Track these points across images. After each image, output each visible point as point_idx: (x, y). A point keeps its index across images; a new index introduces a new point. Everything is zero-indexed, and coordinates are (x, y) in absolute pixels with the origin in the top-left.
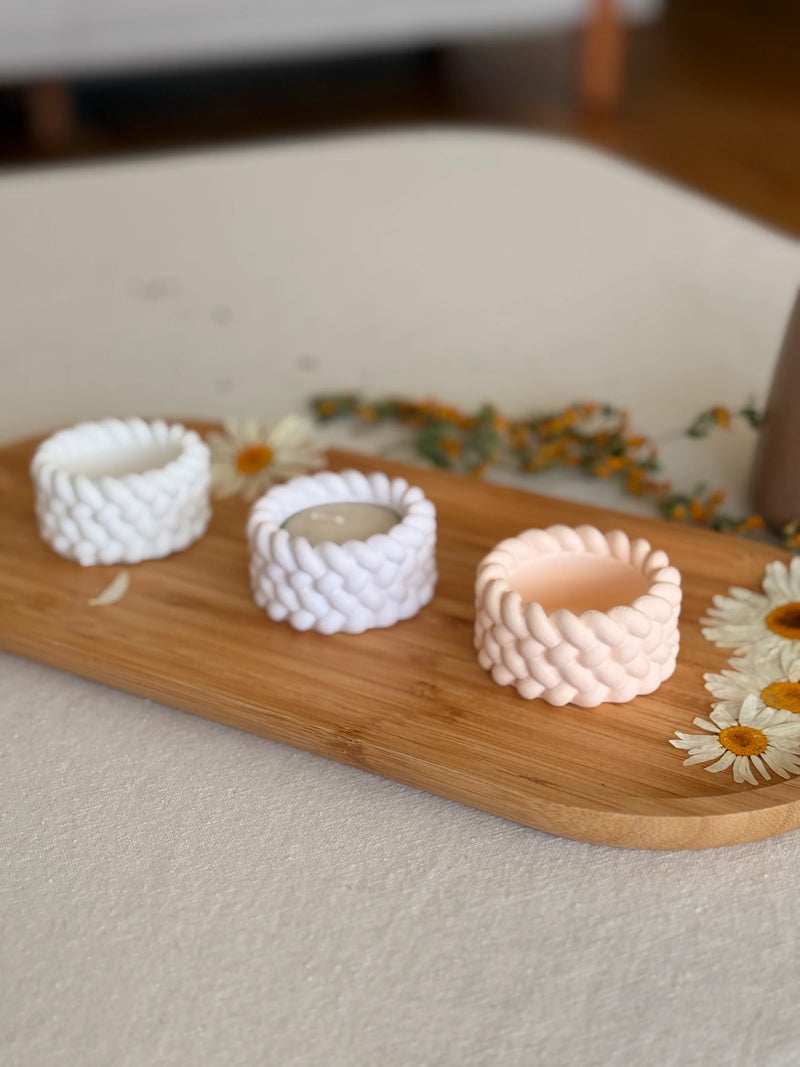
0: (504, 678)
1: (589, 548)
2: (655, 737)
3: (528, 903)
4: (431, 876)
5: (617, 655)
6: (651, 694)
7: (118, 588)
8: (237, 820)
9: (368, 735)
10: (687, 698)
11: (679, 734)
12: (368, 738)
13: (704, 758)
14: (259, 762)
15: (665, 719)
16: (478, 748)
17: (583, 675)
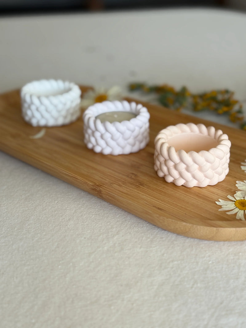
0: (161, 174)
1: (201, 132)
2: (211, 200)
3: (147, 251)
4: (115, 238)
5: (201, 169)
6: (214, 185)
7: (41, 134)
8: (55, 211)
9: (104, 187)
10: (228, 188)
11: (220, 200)
12: (104, 188)
13: (227, 209)
14: (70, 194)
15: (217, 194)
16: (144, 197)
17: (188, 175)
